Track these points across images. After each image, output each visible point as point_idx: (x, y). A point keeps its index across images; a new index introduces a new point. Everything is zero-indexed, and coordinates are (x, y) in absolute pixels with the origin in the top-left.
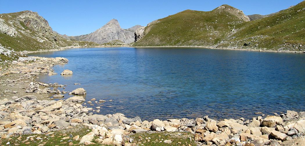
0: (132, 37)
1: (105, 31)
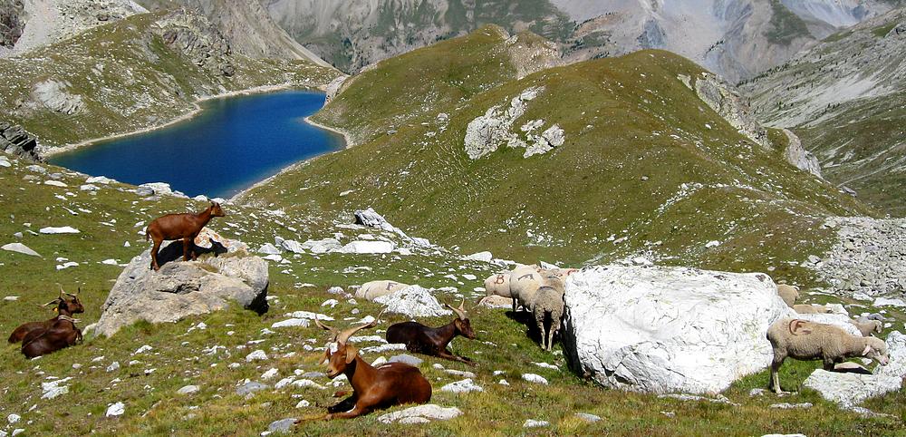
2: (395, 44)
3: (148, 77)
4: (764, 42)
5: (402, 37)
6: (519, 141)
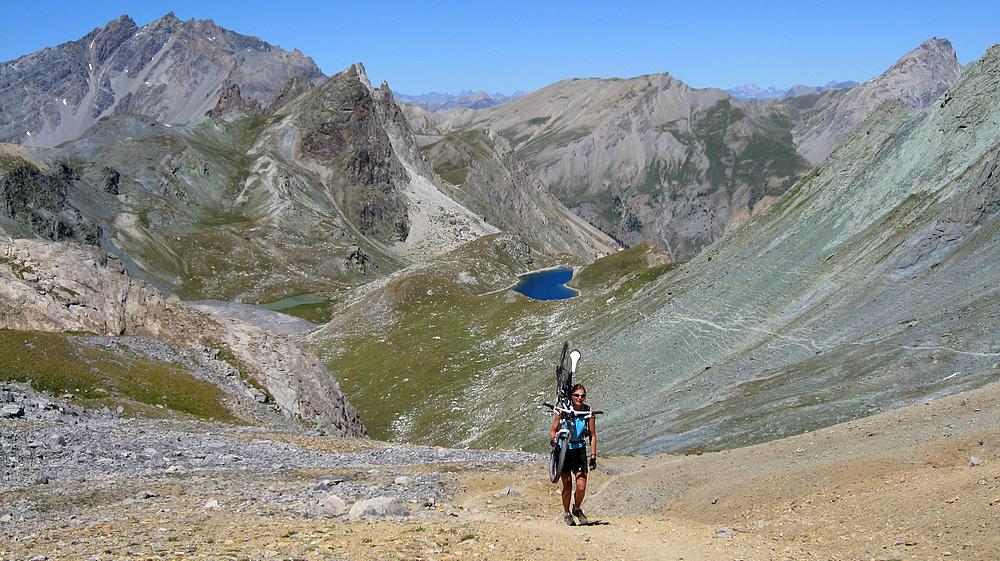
1: (883, 91)
2: (660, 201)
3: (496, 266)
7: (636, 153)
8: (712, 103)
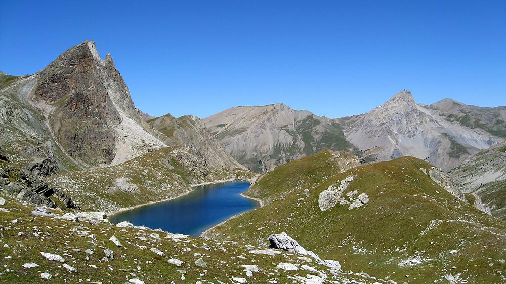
0: (430, 121)
1: (386, 111)
2: (281, 162)
3: (168, 176)
4: (447, 158)
5: (284, 159)
6: (346, 201)
7: (269, 140)
8: (304, 117)
